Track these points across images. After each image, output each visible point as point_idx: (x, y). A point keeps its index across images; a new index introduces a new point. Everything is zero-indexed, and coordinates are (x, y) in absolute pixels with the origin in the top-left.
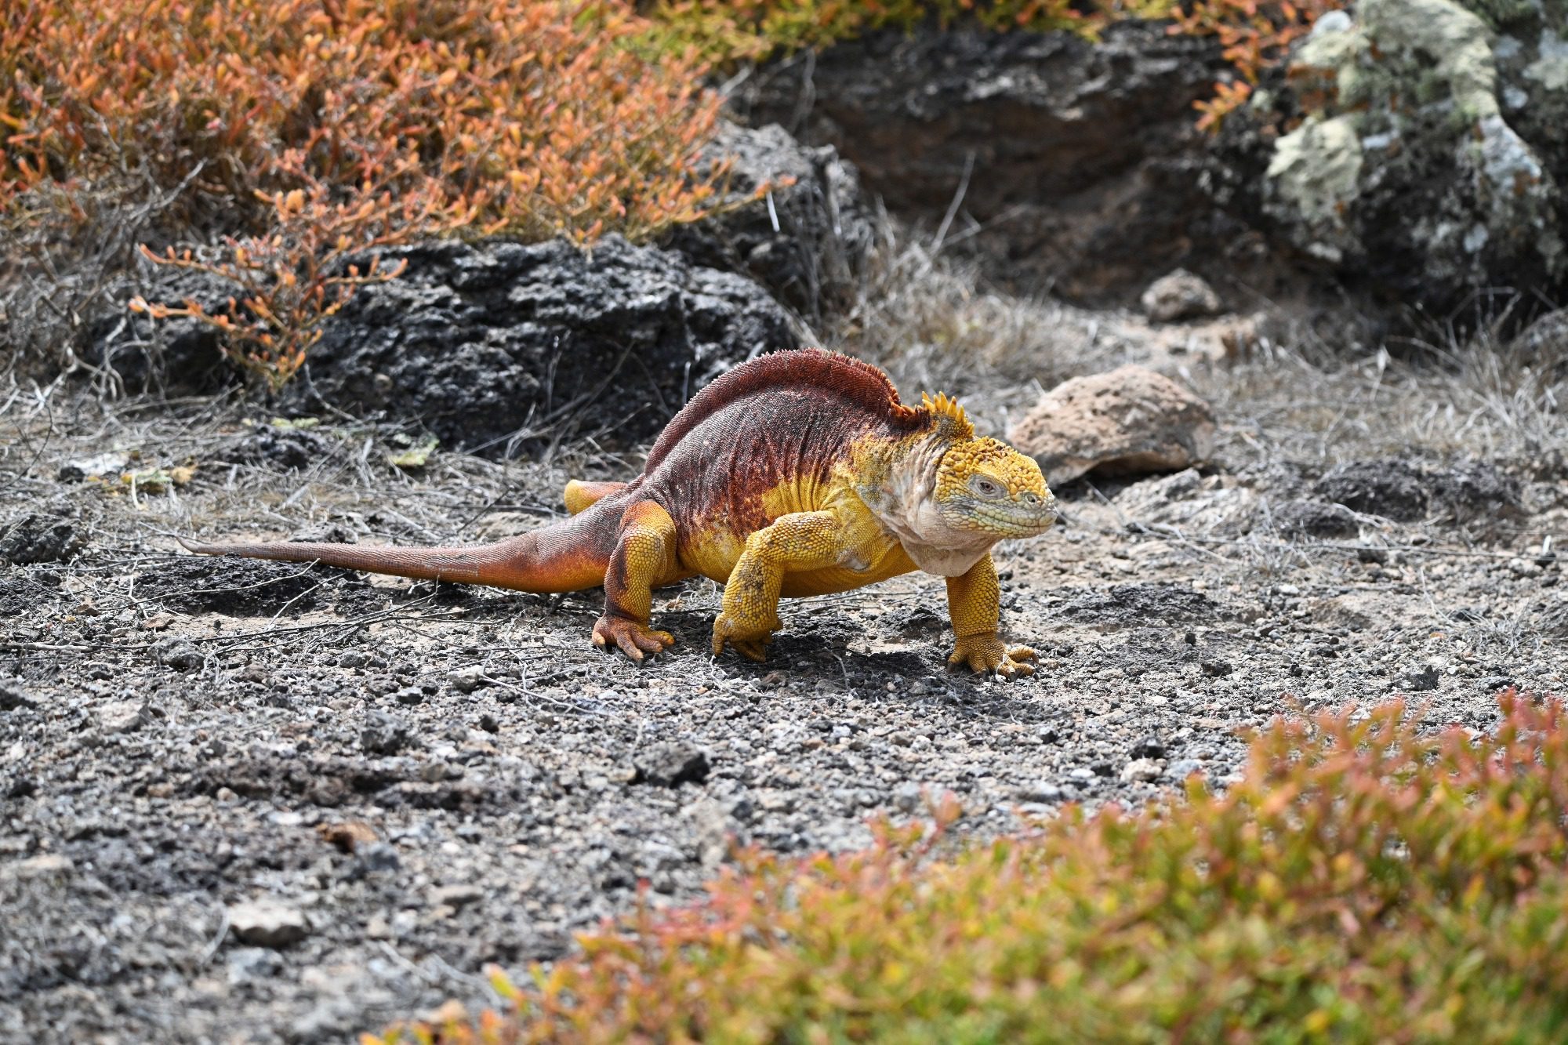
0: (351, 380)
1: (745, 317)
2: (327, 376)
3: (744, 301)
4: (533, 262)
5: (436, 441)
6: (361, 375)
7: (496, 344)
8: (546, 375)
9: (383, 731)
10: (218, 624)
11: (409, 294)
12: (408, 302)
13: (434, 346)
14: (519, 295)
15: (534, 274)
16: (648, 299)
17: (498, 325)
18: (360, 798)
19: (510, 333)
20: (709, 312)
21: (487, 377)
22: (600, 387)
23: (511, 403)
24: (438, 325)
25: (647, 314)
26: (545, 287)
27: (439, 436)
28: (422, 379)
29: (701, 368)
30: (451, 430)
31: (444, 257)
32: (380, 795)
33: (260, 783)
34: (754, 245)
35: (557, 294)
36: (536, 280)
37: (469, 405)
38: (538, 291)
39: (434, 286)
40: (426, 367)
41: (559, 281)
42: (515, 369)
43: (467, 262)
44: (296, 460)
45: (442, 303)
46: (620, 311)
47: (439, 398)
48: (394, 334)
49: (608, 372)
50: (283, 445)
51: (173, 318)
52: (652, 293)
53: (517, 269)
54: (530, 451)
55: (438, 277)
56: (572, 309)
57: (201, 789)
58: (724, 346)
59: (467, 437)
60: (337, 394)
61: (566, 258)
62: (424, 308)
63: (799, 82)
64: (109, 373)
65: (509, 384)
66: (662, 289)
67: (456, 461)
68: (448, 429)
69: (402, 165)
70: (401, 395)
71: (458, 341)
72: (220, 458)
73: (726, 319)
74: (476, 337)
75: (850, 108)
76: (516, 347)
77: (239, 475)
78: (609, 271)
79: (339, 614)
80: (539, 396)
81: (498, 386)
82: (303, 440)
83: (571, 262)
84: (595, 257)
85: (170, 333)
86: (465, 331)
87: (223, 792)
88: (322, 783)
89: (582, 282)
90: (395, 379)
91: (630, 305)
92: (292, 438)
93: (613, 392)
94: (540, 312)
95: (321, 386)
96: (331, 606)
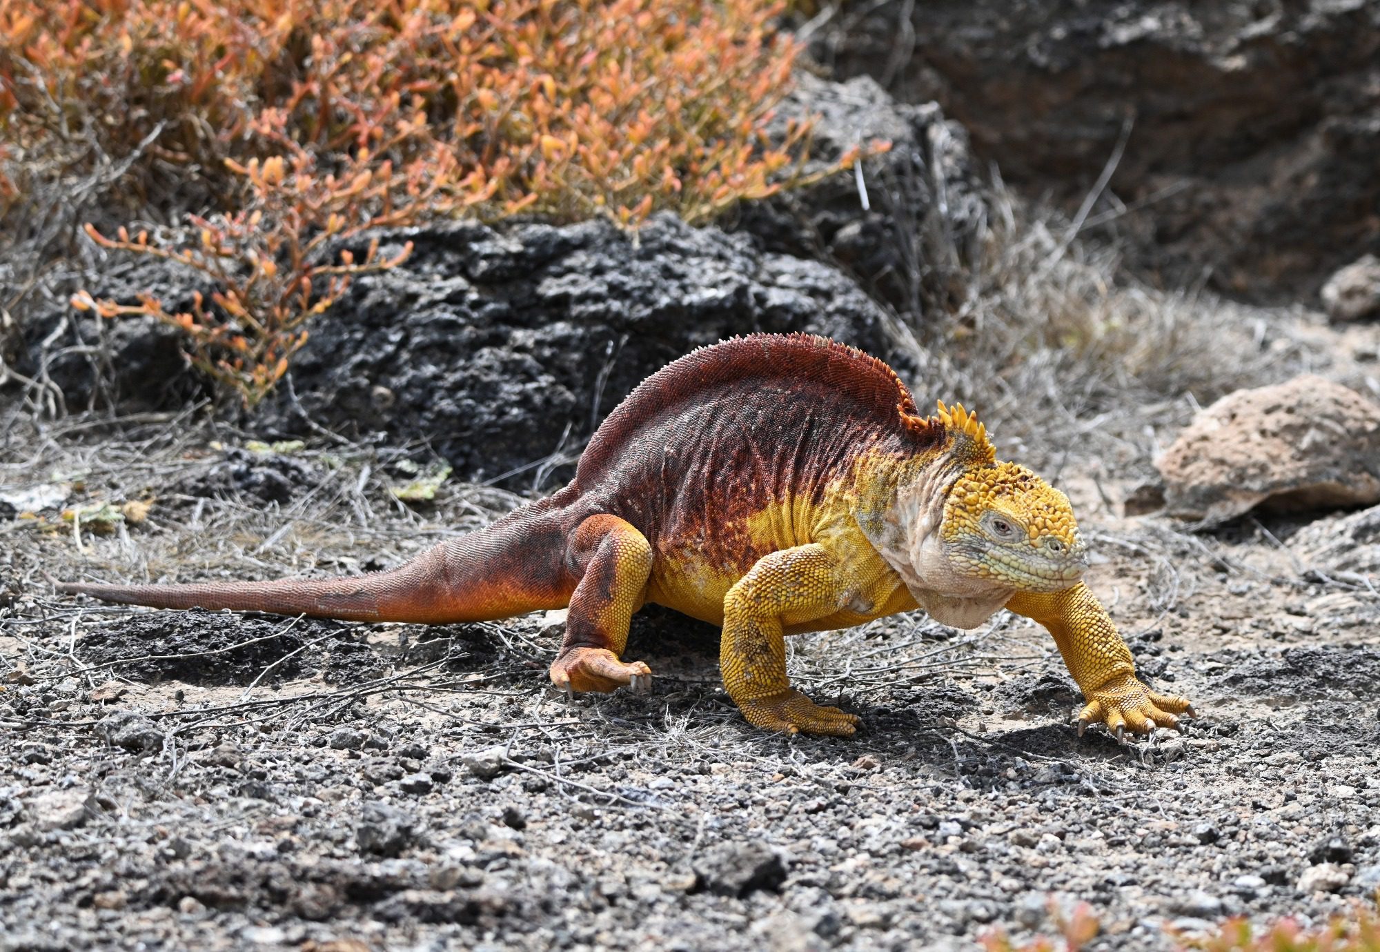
0: (343, 393)
1: (829, 315)
2: (314, 388)
3: (828, 295)
4: (567, 248)
5: (449, 470)
6: (356, 388)
7: (521, 349)
9: (383, 827)
10: (180, 696)
11: (414, 287)
12: (414, 297)
13: (445, 352)
14: (550, 288)
15: (568, 262)
16: (710, 293)
17: (525, 325)
18: (355, 910)
19: (538, 335)
20: (785, 308)
21: (510, 390)
23: (541, 423)
24: (450, 326)
25: (708, 312)
26: (582, 278)
27: (452, 462)
28: (431, 392)
30: (467, 456)
31: (458, 241)
32: (380, 906)
33: (233, 891)
34: (840, 226)
35: (596, 286)
36: (571, 270)
37: (489, 425)
38: (574, 283)
39: (445, 278)
40: (436, 377)
41: (598, 271)
42: (545, 380)
43: (486, 248)
44: (275, 493)
45: (455, 298)
46: (675, 308)
47: (451, 416)
48: (396, 337)
50: (260, 474)
51: (124, 317)
52: (714, 285)
53: (547, 256)
55: (450, 267)
56: (616, 305)
57: (159, 899)
59: (486, 463)
60: (326, 410)
61: (608, 242)
62: (433, 304)
63: (895, 24)
64: (47, 385)
65: (537, 399)
66: (726, 281)
67: (470, 493)
68: (462, 455)
69: (405, 128)
70: (404, 412)
71: (475, 345)
72: (182, 490)
73: (805, 317)
74: (497, 341)
75: (957, 56)
76: (547, 352)
77: (206, 511)
78: (661, 259)
79: (330, 683)
80: (574, 413)
81: (524, 401)
82: (285, 468)
83: (614, 247)
84: (644, 241)
85: (121, 336)
86: (484, 333)
87: (187, 902)
88: (308, 891)
89: (628, 272)
90: (397, 392)
91: (686, 300)
92: (271, 465)
94: (576, 310)
95: (306, 402)
96: (320, 674)
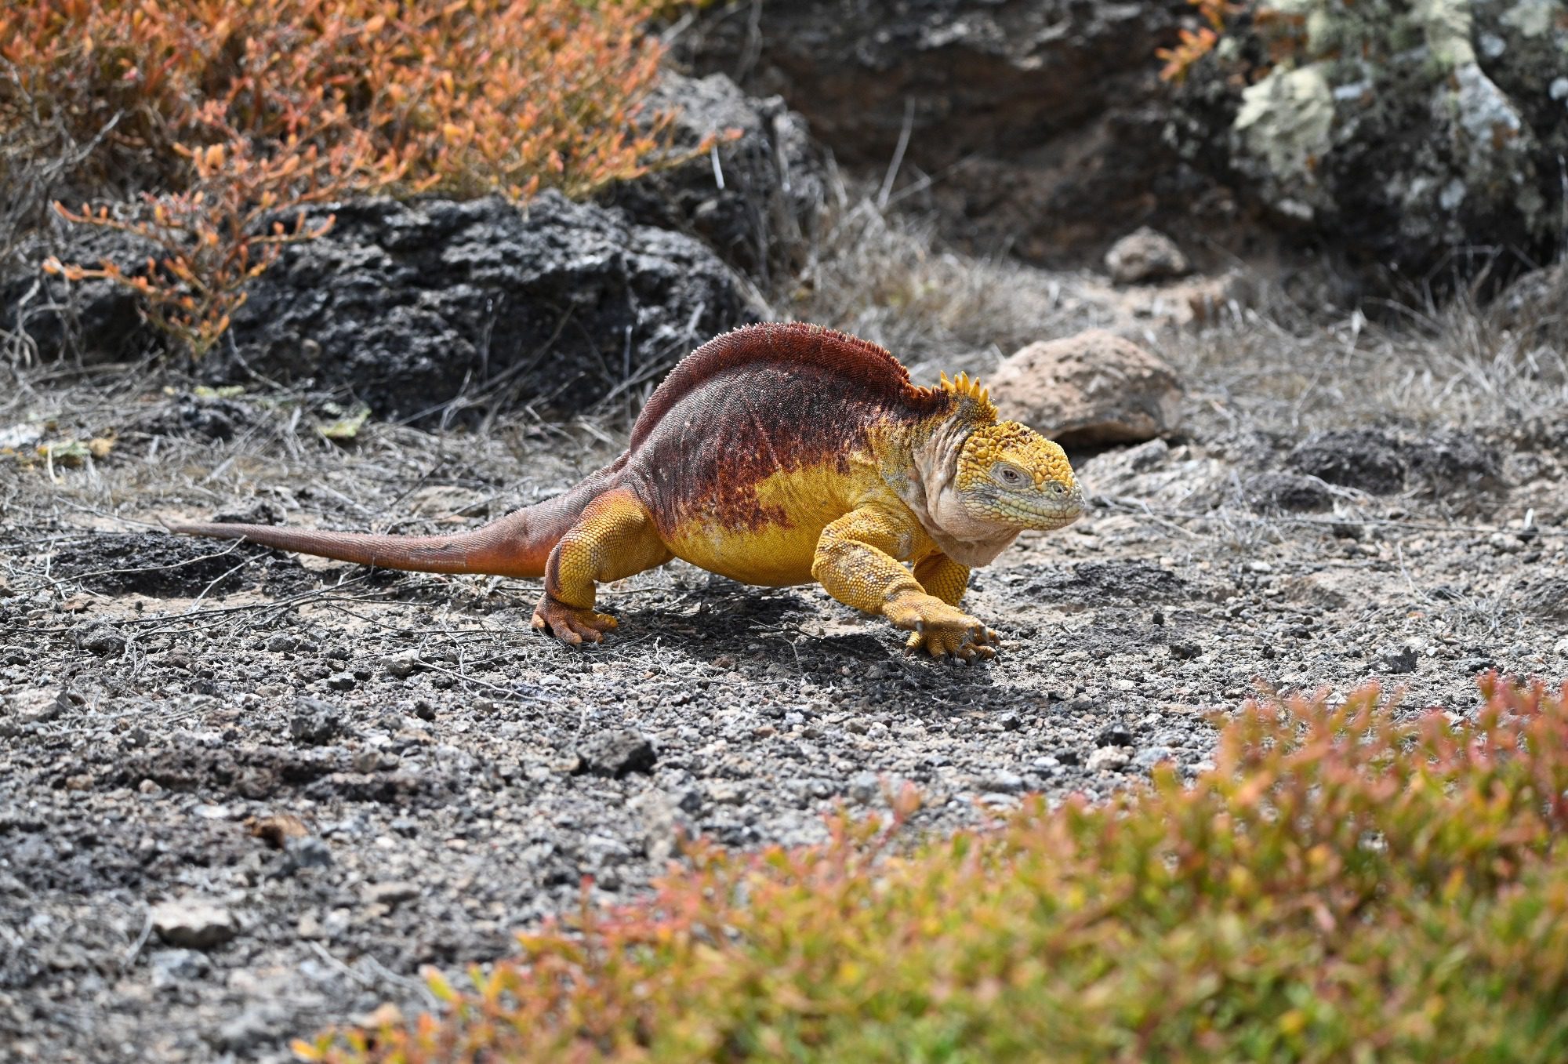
0: (277, 346)
1: (690, 279)
2: (252, 341)
3: (689, 262)
4: (467, 220)
5: (367, 411)
6: (288, 341)
7: (429, 307)
8: (482, 342)
9: (313, 718)
10: (139, 606)
11: (337, 254)
12: (336, 263)
13: (364, 310)
14: (453, 255)
15: (469, 233)
16: (589, 260)
17: (431, 287)
18: (290, 790)
19: (443, 295)
20: (653, 273)
21: (420, 342)
22: (539, 352)
23: (445, 371)
24: (368, 288)
25: (588, 276)
26: (480, 247)
27: (371, 405)
28: (352, 344)
29: (644, 333)
30: (383, 399)
31: (374, 215)
32: (311, 787)
33: (185, 774)
34: (699, 202)
35: (492, 254)
36: (470, 240)
37: (402, 373)
38: (473, 251)
39: (363, 246)
40: (357, 332)
41: (494, 241)
42: (449, 334)
43: (398, 221)
44: (220, 431)
45: (372, 264)
46: (560, 273)
47: (370, 365)
48: (322, 297)
49: (547, 338)
50: (206, 415)
51: (89, 280)
52: (593, 253)
53: (450, 228)
54: (467, 421)
55: (367, 237)
56: (509, 270)
57: (122, 781)
58: (669, 310)
59: (400, 406)
60: (263, 360)
61: (501, 216)
62: (353, 269)
63: (745, 29)
64: (23, 339)
65: (443, 351)
66: (603, 250)
67: (388, 432)
68: (380, 398)
69: (328, 117)
70: (330, 362)
71: (389, 305)
72: (140, 429)
73: (670, 281)
74: (409, 301)
75: (798, 57)
76: (451, 310)
77: (161, 447)
78: (548, 230)
79: (267, 595)
80: (475, 363)
81: (432, 352)
82: (228, 410)
83: (507, 220)
84: (532, 215)
85: (86, 296)
86: (397, 294)
87: (146, 784)
88: (250, 774)
89: (519, 242)
90: (324, 344)
91: (570, 265)
92: (216, 407)
93: (552, 358)
94: (475, 274)
95: (245, 354)
96: (259, 588)
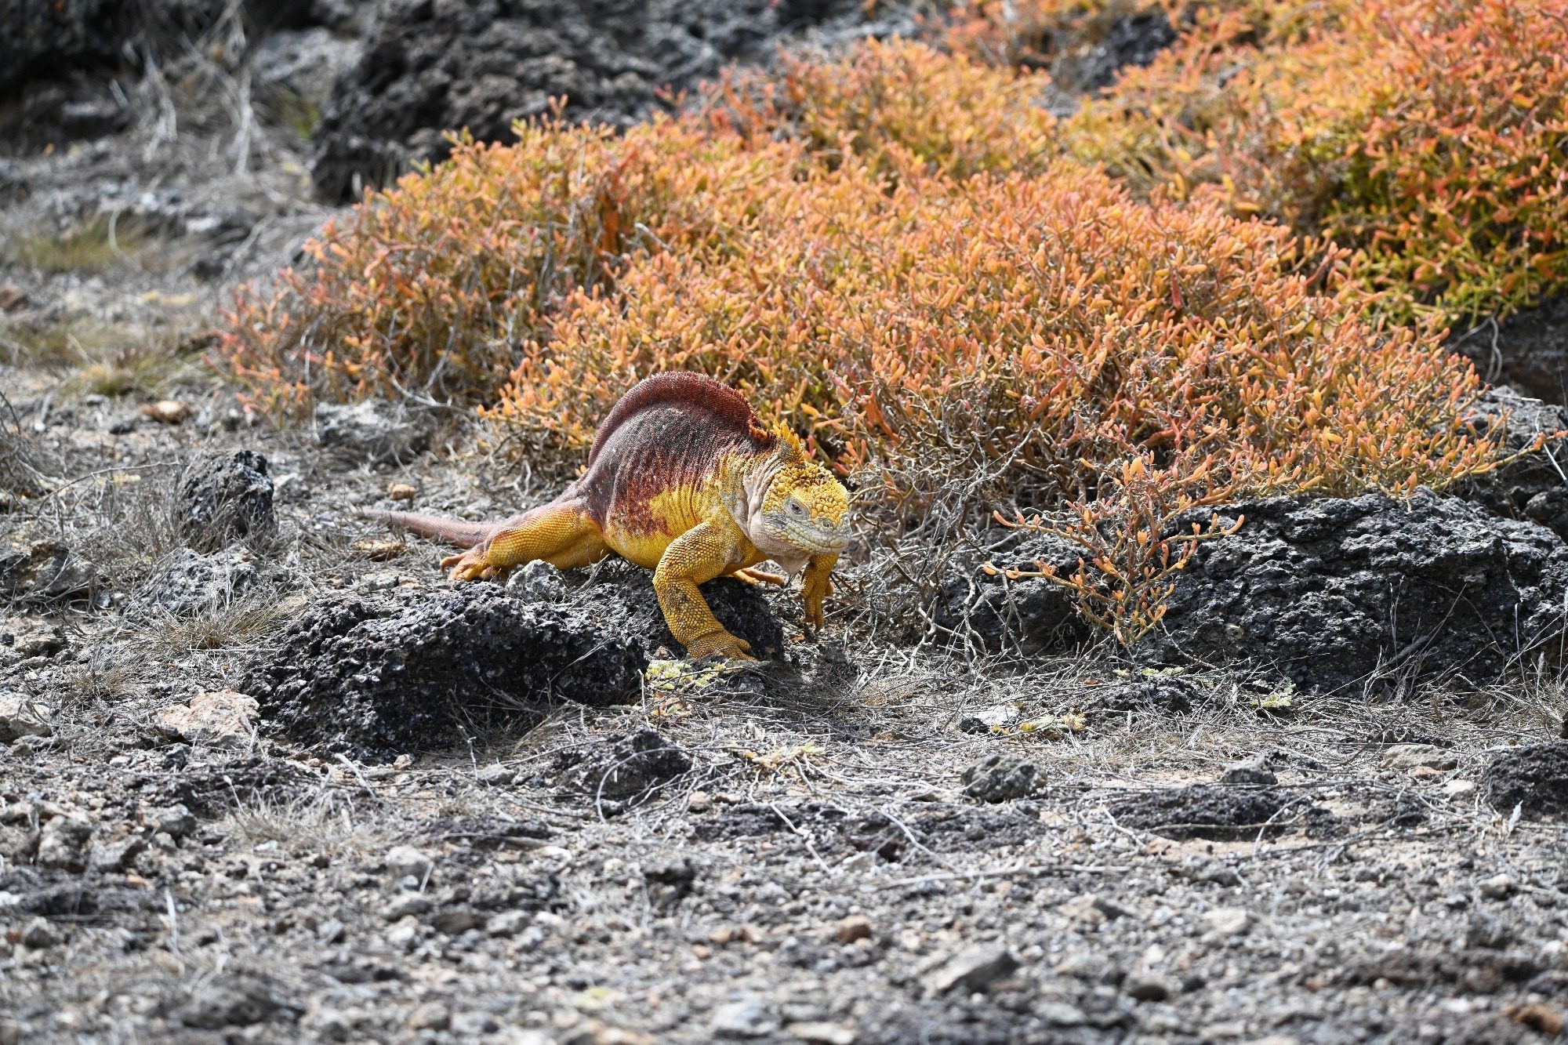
0: (1205, 629)
1: (1554, 561)
2: (1179, 627)
3: (1549, 546)
4: (1358, 514)
5: (1291, 686)
6: (1215, 625)
7: (1337, 592)
8: (1388, 619)
11: (1247, 548)
12: (1248, 555)
13: (1279, 596)
14: (1351, 545)
15: (1360, 525)
16: (1475, 545)
17: (1334, 574)
19: (1347, 581)
20: (1525, 556)
21: (1333, 623)
22: (1437, 629)
23: (1358, 646)
24: (1280, 576)
25: (1476, 559)
26: (1375, 537)
27: (1294, 680)
28: (1272, 627)
29: (1527, 610)
30: (1305, 674)
31: (1274, 512)
34: (1531, 496)
35: (1385, 542)
36: (1364, 531)
37: (1320, 650)
38: (1368, 540)
39: (1268, 540)
40: (1275, 616)
41: (1385, 531)
42: (1358, 615)
43: (1298, 515)
44: (1178, 705)
45: (1280, 555)
46: (1453, 557)
47: (1291, 643)
48: (1240, 586)
49: (1442, 616)
50: (1164, 691)
51: (1019, 580)
52: (1477, 539)
53: (1344, 522)
54: (1383, 691)
55: (1270, 531)
56: (1406, 556)
58: (1543, 588)
59: (1321, 679)
60: (1190, 644)
61: (1387, 509)
62: (1264, 560)
63: (1488, 348)
64: (967, 634)
65: (1355, 629)
66: (1486, 535)
67: (1316, 702)
68: (1301, 673)
69: (1211, 430)
70: (1253, 643)
71: (1300, 590)
73: (1539, 563)
74: (1317, 586)
75: (1538, 371)
76: (1357, 594)
77: (1134, 720)
78: (1432, 520)
79: (1311, 838)
80: (1385, 639)
81: (1345, 631)
82: (1181, 686)
83: (1392, 513)
84: (1414, 508)
85: (1019, 594)
86: (1305, 580)
87: (1380, 983)
89: (1408, 531)
90: (1246, 628)
91: (1461, 550)
92: (1171, 684)
93: (1448, 634)
94: (1374, 561)
95: (1175, 637)
96: (1302, 831)
